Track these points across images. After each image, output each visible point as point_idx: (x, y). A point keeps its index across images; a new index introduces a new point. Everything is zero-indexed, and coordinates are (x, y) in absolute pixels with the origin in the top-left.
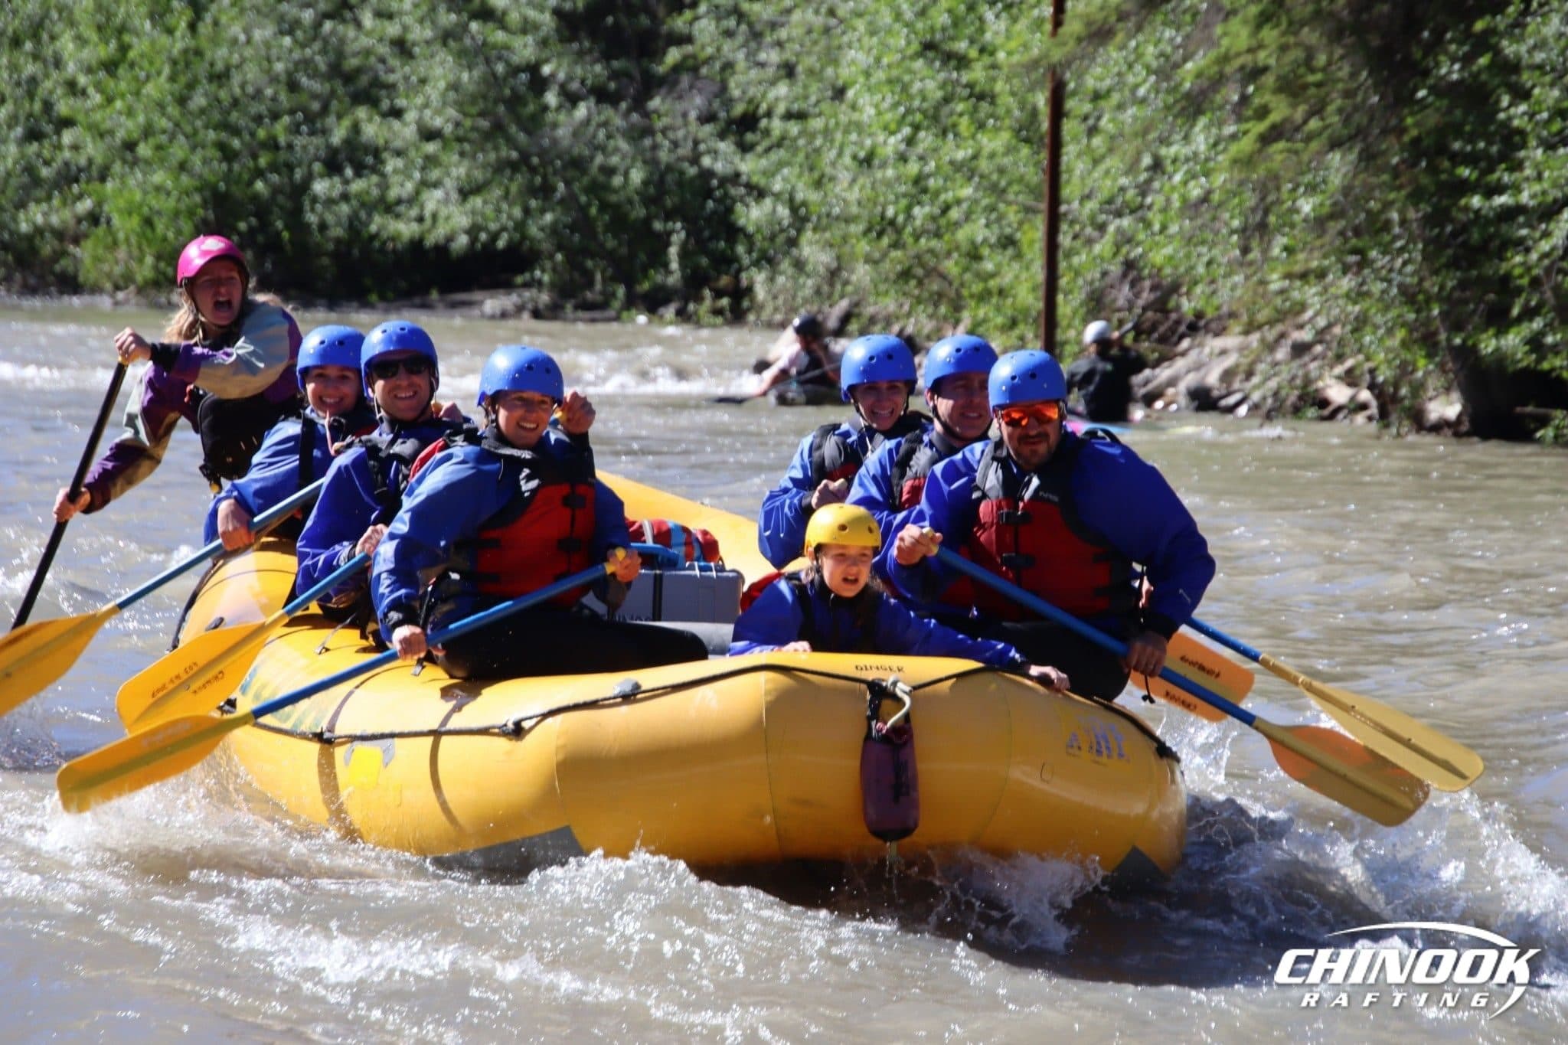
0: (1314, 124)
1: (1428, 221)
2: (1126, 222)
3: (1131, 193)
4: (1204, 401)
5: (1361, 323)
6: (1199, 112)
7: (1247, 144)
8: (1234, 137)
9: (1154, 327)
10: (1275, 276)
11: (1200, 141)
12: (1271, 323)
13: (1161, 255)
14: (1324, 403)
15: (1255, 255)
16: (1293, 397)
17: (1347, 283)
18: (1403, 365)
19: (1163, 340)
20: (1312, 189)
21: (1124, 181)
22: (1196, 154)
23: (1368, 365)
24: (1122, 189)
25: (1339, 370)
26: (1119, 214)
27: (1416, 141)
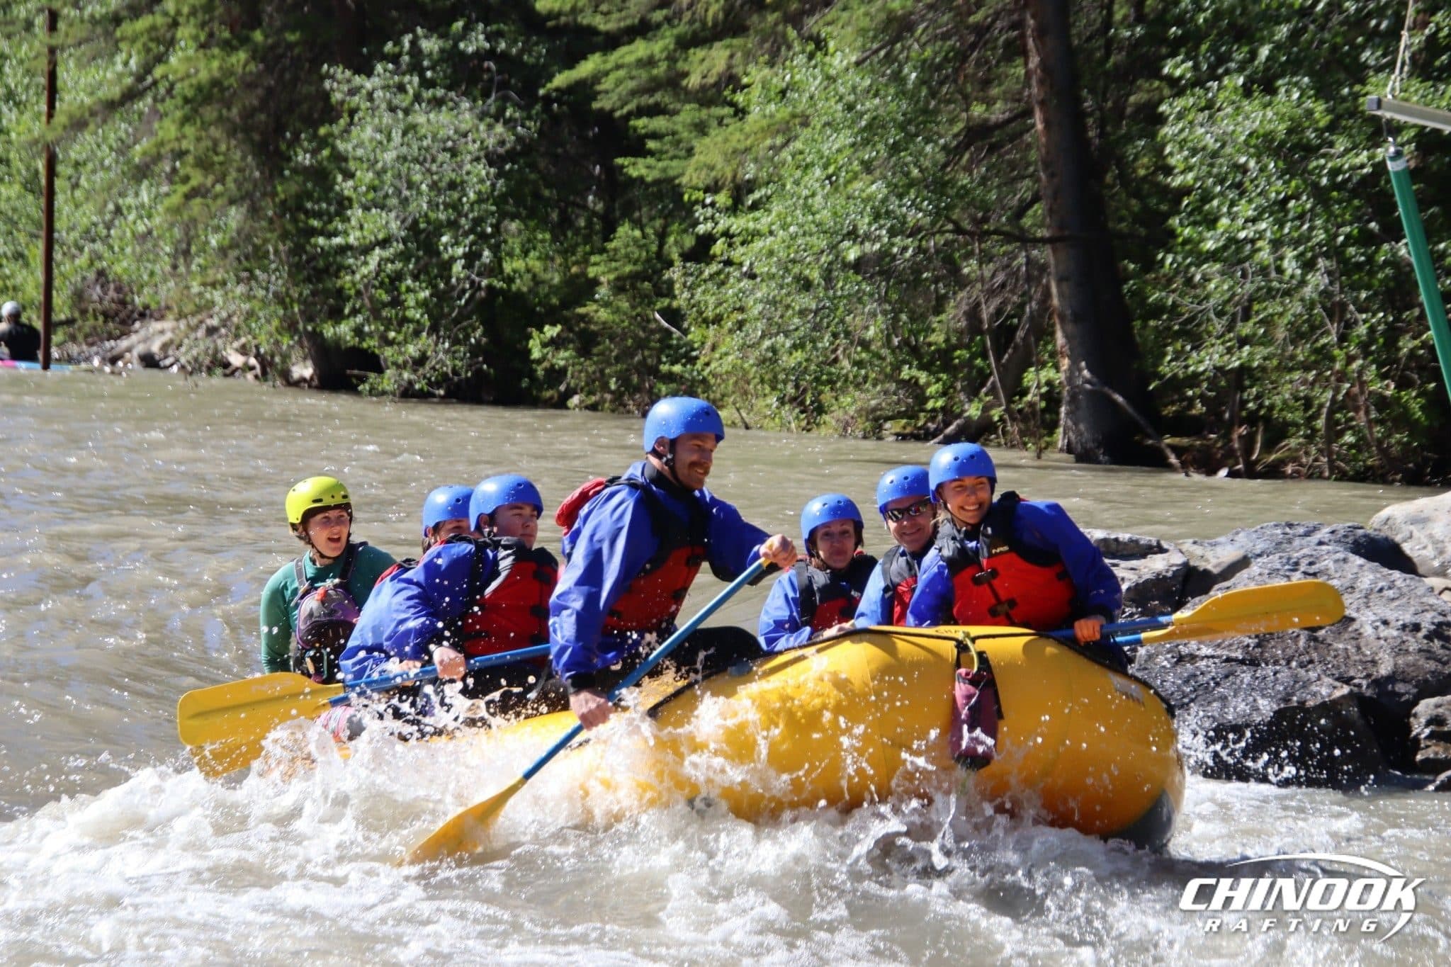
0: (219, 188)
1: (292, 252)
2: (98, 246)
3: (101, 228)
4: (149, 361)
5: (250, 315)
6: (145, 176)
7: (176, 199)
8: (167, 195)
9: (117, 314)
10: (194, 283)
11: (145, 197)
12: (193, 314)
13: (121, 268)
14: (226, 365)
15: (182, 269)
16: (207, 361)
17: (240, 289)
18: (277, 343)
19: (123, 322)
20: (217, 229)
21: (94, 219)
22: (143, 206)
23: (254, 342)
24: (95, 225)
25: (236, 344)
26: (93, 241)
27: (283, 202)
